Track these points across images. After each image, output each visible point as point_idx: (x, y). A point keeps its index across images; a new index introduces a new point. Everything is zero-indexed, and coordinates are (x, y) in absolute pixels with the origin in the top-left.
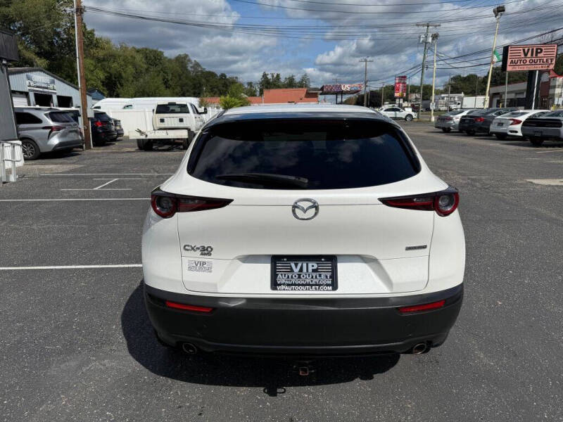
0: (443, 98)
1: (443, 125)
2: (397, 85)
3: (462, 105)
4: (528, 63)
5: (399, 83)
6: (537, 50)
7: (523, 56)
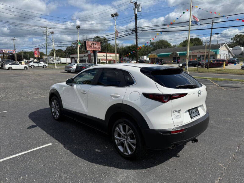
0: (50, 58)
1: (68, 69)
2: (35, 52)
3: (60, 61)
4: (93, 48)
5: (36, 51)
6: (95, 43)
7: (91, 45)
